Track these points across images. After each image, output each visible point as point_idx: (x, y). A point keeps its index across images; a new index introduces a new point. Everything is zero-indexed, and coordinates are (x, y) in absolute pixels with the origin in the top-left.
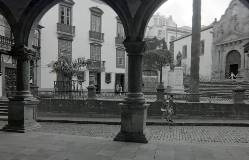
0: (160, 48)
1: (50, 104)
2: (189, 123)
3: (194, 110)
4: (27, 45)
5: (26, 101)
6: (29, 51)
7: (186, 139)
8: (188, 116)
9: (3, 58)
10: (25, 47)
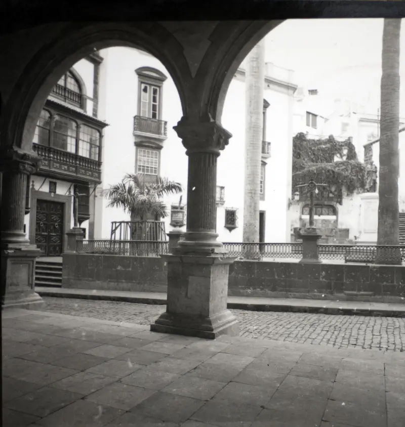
0: (341, 157)
1: (101, 265)
2: (367, 310)
3: (383, 282)
4: (19, 146)
5: (11, 249)
6: (24, 156)
7: (335, 342)
8: (371, 295)
9: (33, 182)
10: (15, 148)
